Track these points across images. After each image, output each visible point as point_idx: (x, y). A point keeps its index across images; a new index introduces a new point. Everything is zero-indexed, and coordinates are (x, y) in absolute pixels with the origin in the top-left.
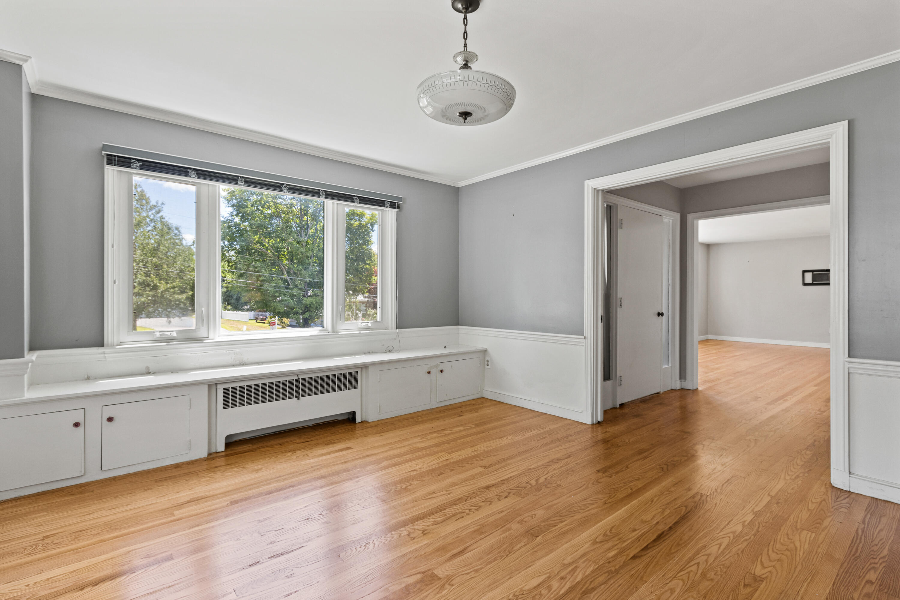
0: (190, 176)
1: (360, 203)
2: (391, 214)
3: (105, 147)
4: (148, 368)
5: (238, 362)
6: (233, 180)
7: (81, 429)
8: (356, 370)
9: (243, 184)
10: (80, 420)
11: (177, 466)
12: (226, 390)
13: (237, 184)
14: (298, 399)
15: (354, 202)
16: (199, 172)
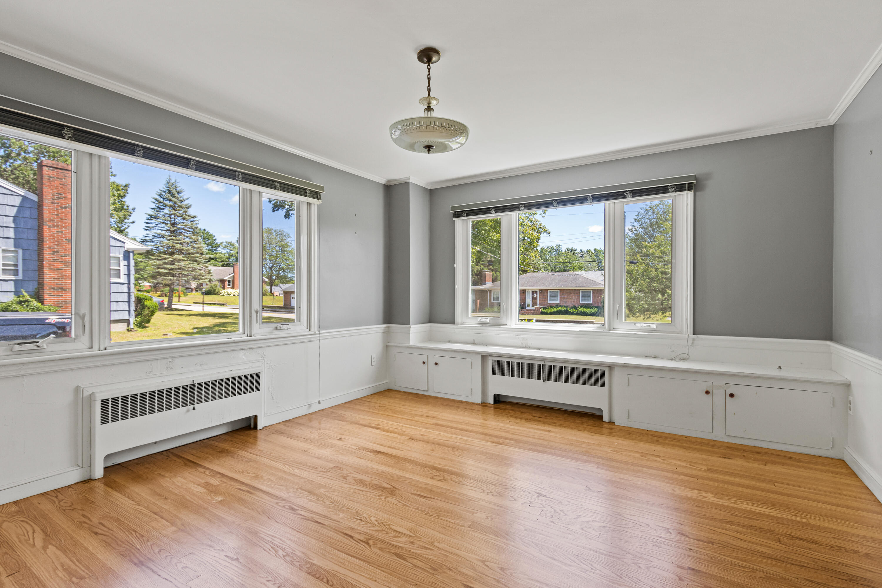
0: (491, 213)
1: (633, 197)
2: (687, 197)
3: (452, 208)
4: (474, 340)
5: (524, 345)
6: (515, 208)
7: (426, 365)
8: (603, 368)
9: (523, 209)
10: (426, 361)
11: (462, 402)
12: (493, 361)
13: (519, 210)
14: (544, 381)
15: (626, 198)
16: (495, 208)
